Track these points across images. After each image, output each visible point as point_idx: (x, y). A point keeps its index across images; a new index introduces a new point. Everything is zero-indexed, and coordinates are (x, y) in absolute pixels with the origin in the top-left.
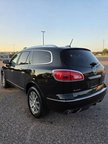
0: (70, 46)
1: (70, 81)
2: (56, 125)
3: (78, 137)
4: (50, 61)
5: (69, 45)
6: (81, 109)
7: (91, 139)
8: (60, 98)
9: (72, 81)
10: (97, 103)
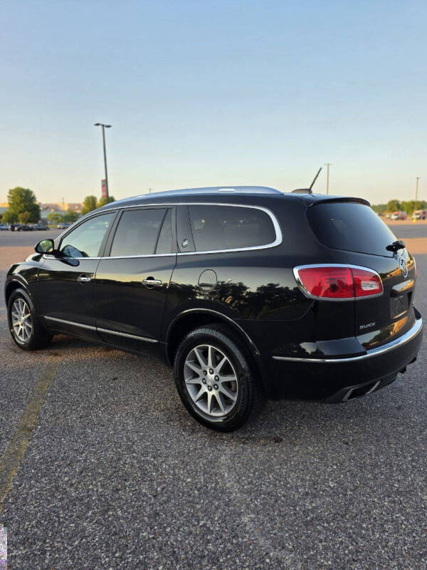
0: (309, 191)
1: (353, 299)
2: (295, 445)
3: (375, 465)
4: (274, 239)
5: (309, 187)
6: (377, 384)
7: (413, 467)
8: (326, 353)
9: (358, 298)
10: (409, 367)
